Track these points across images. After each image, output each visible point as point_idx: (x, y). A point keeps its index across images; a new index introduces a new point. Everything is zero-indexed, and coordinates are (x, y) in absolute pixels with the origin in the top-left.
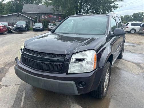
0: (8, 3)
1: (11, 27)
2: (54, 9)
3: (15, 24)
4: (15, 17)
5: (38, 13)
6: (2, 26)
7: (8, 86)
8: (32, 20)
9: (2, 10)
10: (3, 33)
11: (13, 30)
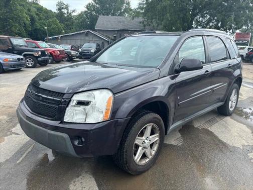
0: (79, 15)
1: (73, 53)
2: (143, 23)
3: (81, 48)
4: (83, 37)
5: (118, 31)
6: (59, 51)
7: (18, 134)
8: (108, 41)
9: (70, 26)
10: (60, 61)
11: (76, 56)
